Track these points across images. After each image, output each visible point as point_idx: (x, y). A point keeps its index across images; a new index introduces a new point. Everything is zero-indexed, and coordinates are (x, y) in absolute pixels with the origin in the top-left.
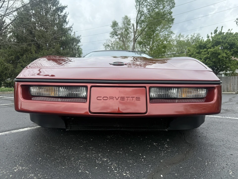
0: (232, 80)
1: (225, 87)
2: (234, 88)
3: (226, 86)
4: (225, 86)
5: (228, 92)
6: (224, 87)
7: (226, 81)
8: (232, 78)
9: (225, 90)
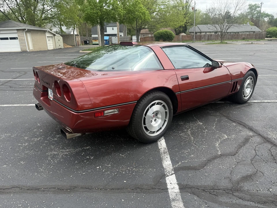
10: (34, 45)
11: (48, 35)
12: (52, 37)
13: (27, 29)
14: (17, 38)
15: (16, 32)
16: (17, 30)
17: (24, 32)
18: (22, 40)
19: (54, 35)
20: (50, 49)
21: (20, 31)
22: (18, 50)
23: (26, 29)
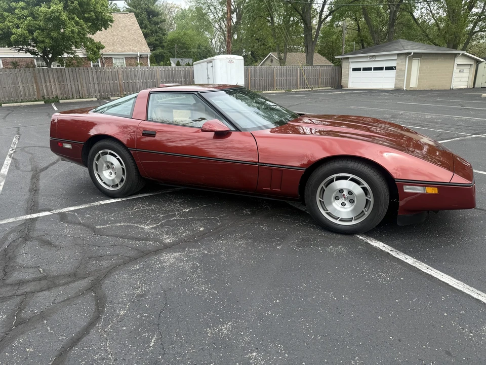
0: (83, 74)
1: (74, 89)
2: (89, 91)
3: (75, 86)
4: (73, 86)
5: (80, 98)
6: (71, 88)
7: (73, 76)
8: (83, 71)
9: (75, 95)
10: (420, 79)
11: (459, 61)
12: (471, 65)
13: (412, 54)
14: (395, 67)
15: (396, 57)
16: (399, 55)
17: (407, 59)
18: (401, 70)
19: (478, 62)
20: (454, 88)
21: (402, 57)
22: (391, 86)
23: (410, 53)
